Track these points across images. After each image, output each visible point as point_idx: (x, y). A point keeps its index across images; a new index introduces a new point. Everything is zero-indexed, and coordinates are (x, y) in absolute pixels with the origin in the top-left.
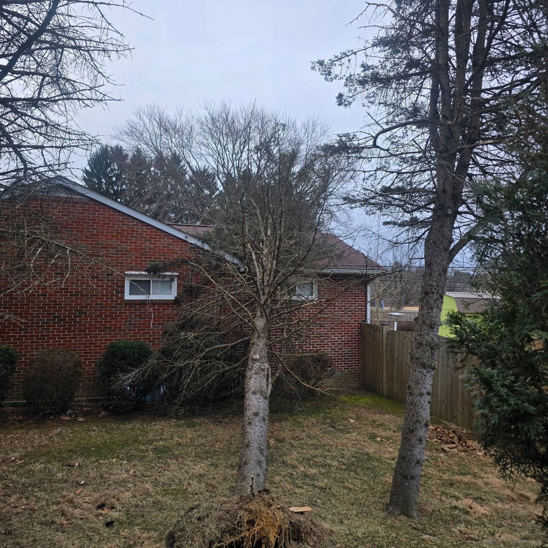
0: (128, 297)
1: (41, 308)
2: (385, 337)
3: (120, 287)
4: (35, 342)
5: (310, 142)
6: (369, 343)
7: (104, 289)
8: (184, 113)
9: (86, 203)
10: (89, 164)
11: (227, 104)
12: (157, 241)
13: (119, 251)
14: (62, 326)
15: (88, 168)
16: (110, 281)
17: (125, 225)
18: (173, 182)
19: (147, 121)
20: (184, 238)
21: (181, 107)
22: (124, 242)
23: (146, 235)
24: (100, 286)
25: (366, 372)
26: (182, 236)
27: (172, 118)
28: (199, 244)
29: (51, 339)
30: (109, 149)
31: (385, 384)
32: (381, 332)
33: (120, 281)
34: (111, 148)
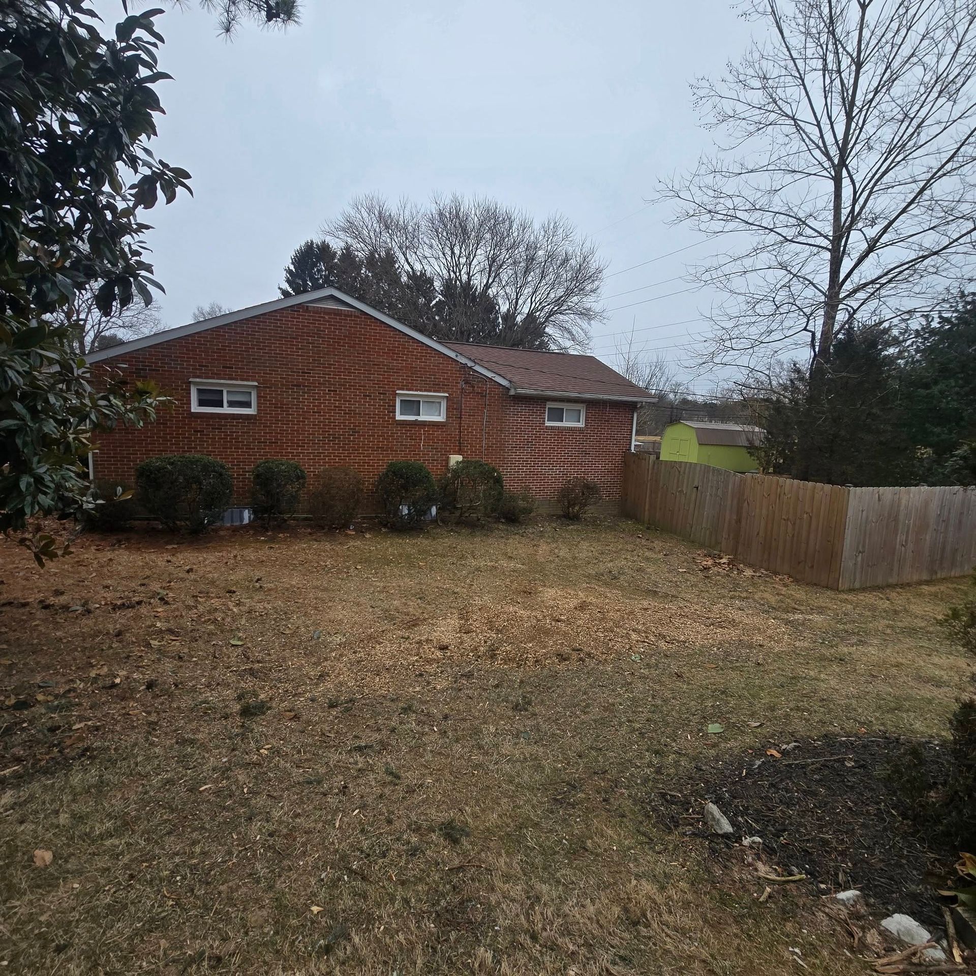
0: (399, 417)
1: (316, 425)
2: (651, 466)
3: (392, 406)
4: (312, 459)
5: (550, 247)
6: (633, 472)
7: (376, 408)
8: (408, 206)
9: (358, 317)
10: (293, 263)
11: (459, 198)
12: (428, 359)
13: (390, 369)
14: (336, 444)
15: (292, 267)
16: (382, 400)
17: (396, 341)
18: (386, 288)
19: (365, 215)
20: (455, 358)
21: (405, 199)
22: (395, 360)
23: (417, 352)
24: (372, 405)
25: (626, 500)
26: (452, 354)
27: (394, 213)
28: (470, 364)
29: (327, 456)
30: (315, 246)
31: (647, 513)
32: (647, 461)
33: (391, 400)
34: (317, 245)
